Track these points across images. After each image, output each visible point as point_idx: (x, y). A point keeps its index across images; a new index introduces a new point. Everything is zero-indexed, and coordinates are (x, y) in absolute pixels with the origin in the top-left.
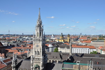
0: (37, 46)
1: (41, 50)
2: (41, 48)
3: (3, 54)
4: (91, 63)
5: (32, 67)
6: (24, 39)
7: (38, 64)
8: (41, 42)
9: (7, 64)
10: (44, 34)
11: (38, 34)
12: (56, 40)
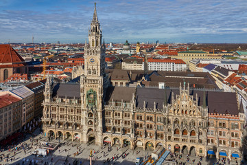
0: (92, 61)
1: (99, 67)
2: (99, 64)
3: (25, 75)
4: (186, 86)
5: (82, 94)
6: (62, 50)
7: (94, 89)
8: (99, 55)
9: (34, 91)
10: (102, 42)
11: (93, 41)
12: (117, 52)
